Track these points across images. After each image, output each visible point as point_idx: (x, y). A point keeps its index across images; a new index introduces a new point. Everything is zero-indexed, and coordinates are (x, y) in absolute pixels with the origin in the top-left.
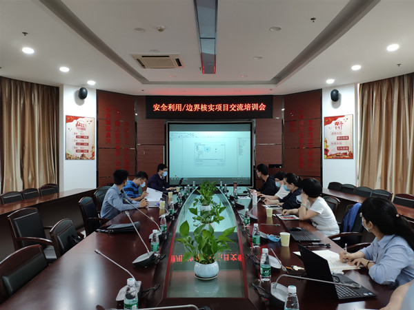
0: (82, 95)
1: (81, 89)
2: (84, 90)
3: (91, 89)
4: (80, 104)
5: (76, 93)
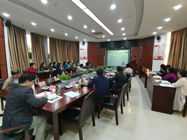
0: (84, 43)
3: (86, 42)
4: (84, 46)
5: (82, 43)
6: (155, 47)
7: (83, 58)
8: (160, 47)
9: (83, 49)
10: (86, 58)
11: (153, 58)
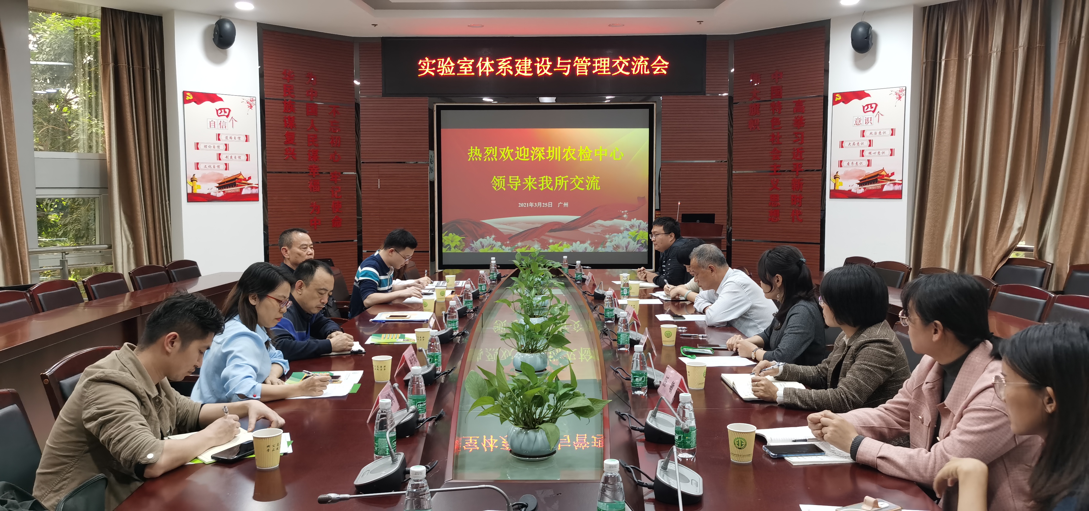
0: (222, 38)
1: (220, 24)
2: (227, 26)
3: (245, 22)
4: (219, 60)
5: (206, 32)
6: (835, 103)
7: (211, 188)
8: (872, 108)
9: (213, 98)
10: (246, 191)
11: (829, 186)
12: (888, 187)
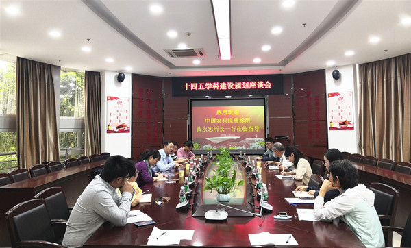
0: (120, 78)
2: (122, 75)
3: (128, 73)
4: (119, 86)
5: (115, 77)
6: (329, 97)
7: (114, 128)
8: (341, 98)
9: (116, 98)
10: (126, 129)
11: (329, 126)
12: (349, 126)
